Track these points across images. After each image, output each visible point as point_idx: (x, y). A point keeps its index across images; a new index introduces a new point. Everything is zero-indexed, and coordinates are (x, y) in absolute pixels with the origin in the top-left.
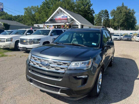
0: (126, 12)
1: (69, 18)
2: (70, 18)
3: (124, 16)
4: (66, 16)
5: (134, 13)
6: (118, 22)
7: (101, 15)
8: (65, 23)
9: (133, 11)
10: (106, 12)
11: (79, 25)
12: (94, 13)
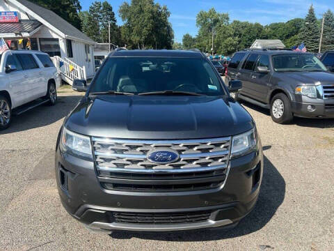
0: (152, 12)
1: (24, 17)
2: (27, 18)
3: (149, 19)
4: (15, 13)
5: (168, 14)
6: (139, 33)
7: (95, 16)
8: (16, 34)
9: (165, 9)
10: (108, 8)
11: (60, 38)
12: (80, 8)
